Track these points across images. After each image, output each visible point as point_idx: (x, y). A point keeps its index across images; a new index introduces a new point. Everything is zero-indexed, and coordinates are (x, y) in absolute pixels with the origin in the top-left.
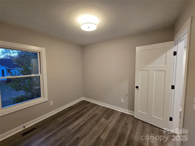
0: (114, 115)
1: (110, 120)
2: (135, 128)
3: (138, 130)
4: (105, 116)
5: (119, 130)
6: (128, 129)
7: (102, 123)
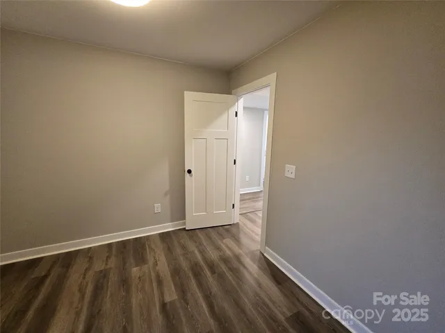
0: (149, 247)
1: (151, 262)
2: (201, 244)
3: (205, 244)
4: (131, 260)
5: (185, 265)
6: (193, 252)
7: (139, 278)
